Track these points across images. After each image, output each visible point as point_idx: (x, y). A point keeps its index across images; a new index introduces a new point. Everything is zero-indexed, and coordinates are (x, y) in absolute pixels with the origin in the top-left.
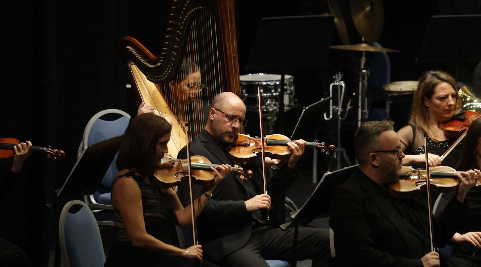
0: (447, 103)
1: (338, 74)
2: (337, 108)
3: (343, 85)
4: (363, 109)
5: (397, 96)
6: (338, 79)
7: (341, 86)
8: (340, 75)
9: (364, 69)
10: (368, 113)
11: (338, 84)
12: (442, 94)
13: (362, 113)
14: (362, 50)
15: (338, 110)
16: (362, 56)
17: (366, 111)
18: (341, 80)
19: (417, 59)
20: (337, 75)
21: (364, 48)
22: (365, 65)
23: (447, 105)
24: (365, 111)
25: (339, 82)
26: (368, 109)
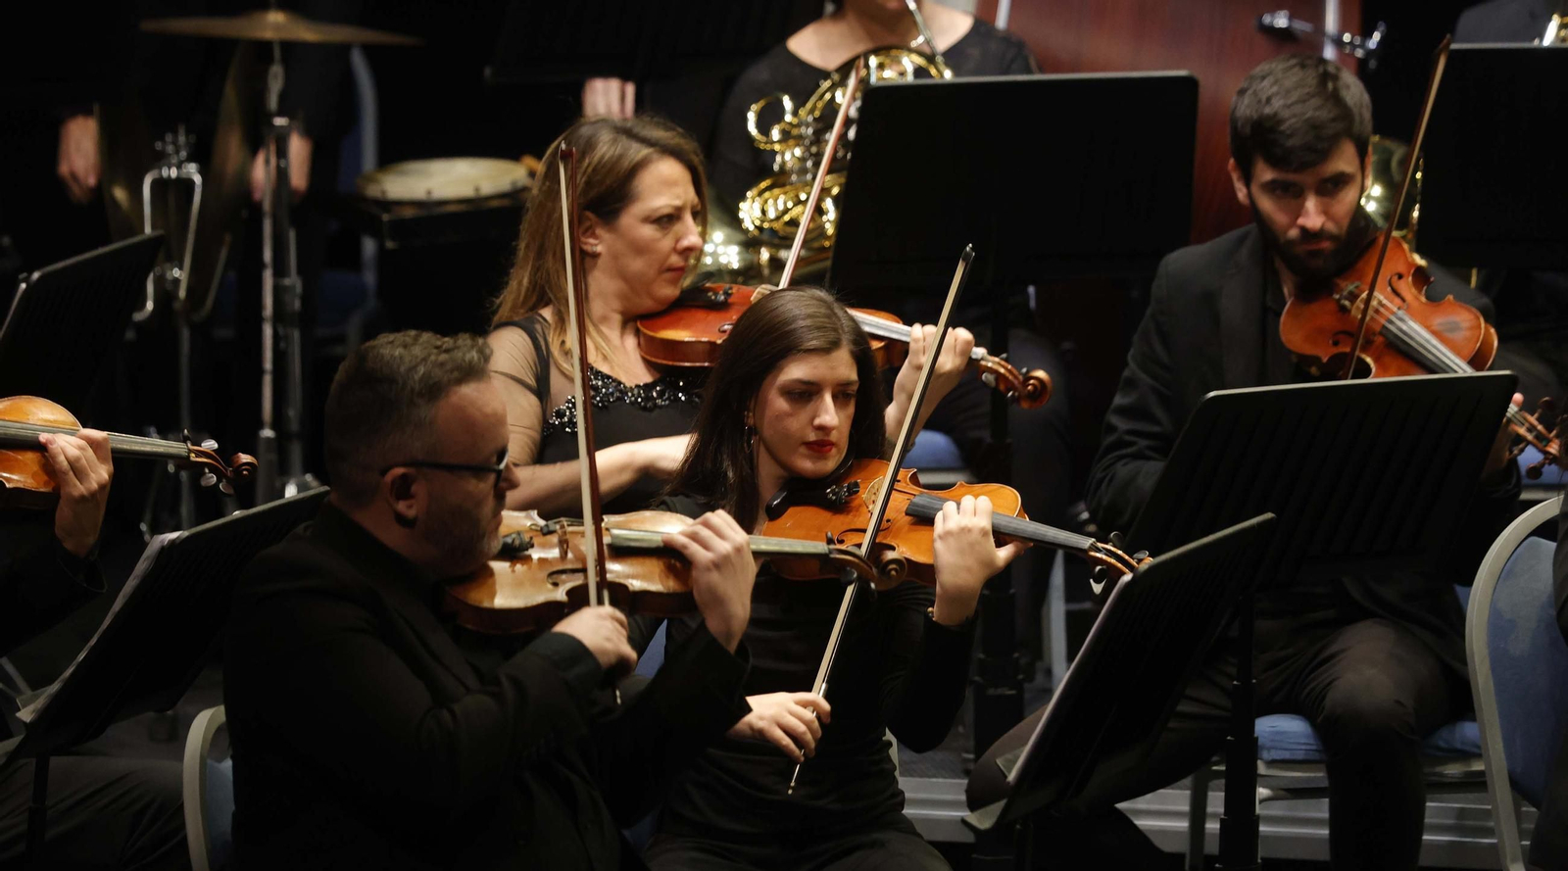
0: (677, 241)
1: (175, 133)
2: (176, 273)
3: (197, 179)
4: (280, 271)
5: (416, 221)
6: (177, 152)
7: (190, 183)
8: (182, 139)
9: (280, 114)
10: (299, 288)
11: (174, 173)
12: (661, 201)
13: (278, 291)
14: (268, 35)
15: (177, 281)
16: (270, 61)
17: (293, 281)
18: (190, 159)
19: (488, 71)
20: (169, 138)
21: (277, 27)
22: (282, 97)
23: (675, 250)
24: (287, 282)
25: (179, 167)
26: (300, 272)
